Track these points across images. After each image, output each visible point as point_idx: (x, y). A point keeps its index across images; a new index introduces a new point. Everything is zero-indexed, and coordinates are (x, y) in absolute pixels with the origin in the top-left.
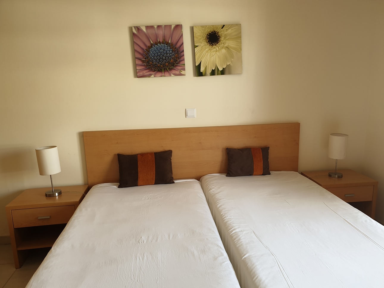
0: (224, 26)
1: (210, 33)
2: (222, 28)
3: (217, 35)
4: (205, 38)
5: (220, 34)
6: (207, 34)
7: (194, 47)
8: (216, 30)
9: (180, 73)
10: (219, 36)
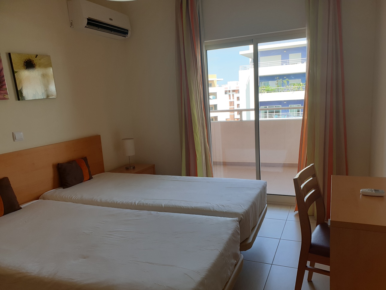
0: (37, 55)
1: (27, 60)
2: (36, 57)
3: (33, 63)
4: (22, 65)
5: (35, 62)
6: (24, 61)
7: (13, 73)
8: (31, 59)
9: (4, 97)
10: (34, 64)
